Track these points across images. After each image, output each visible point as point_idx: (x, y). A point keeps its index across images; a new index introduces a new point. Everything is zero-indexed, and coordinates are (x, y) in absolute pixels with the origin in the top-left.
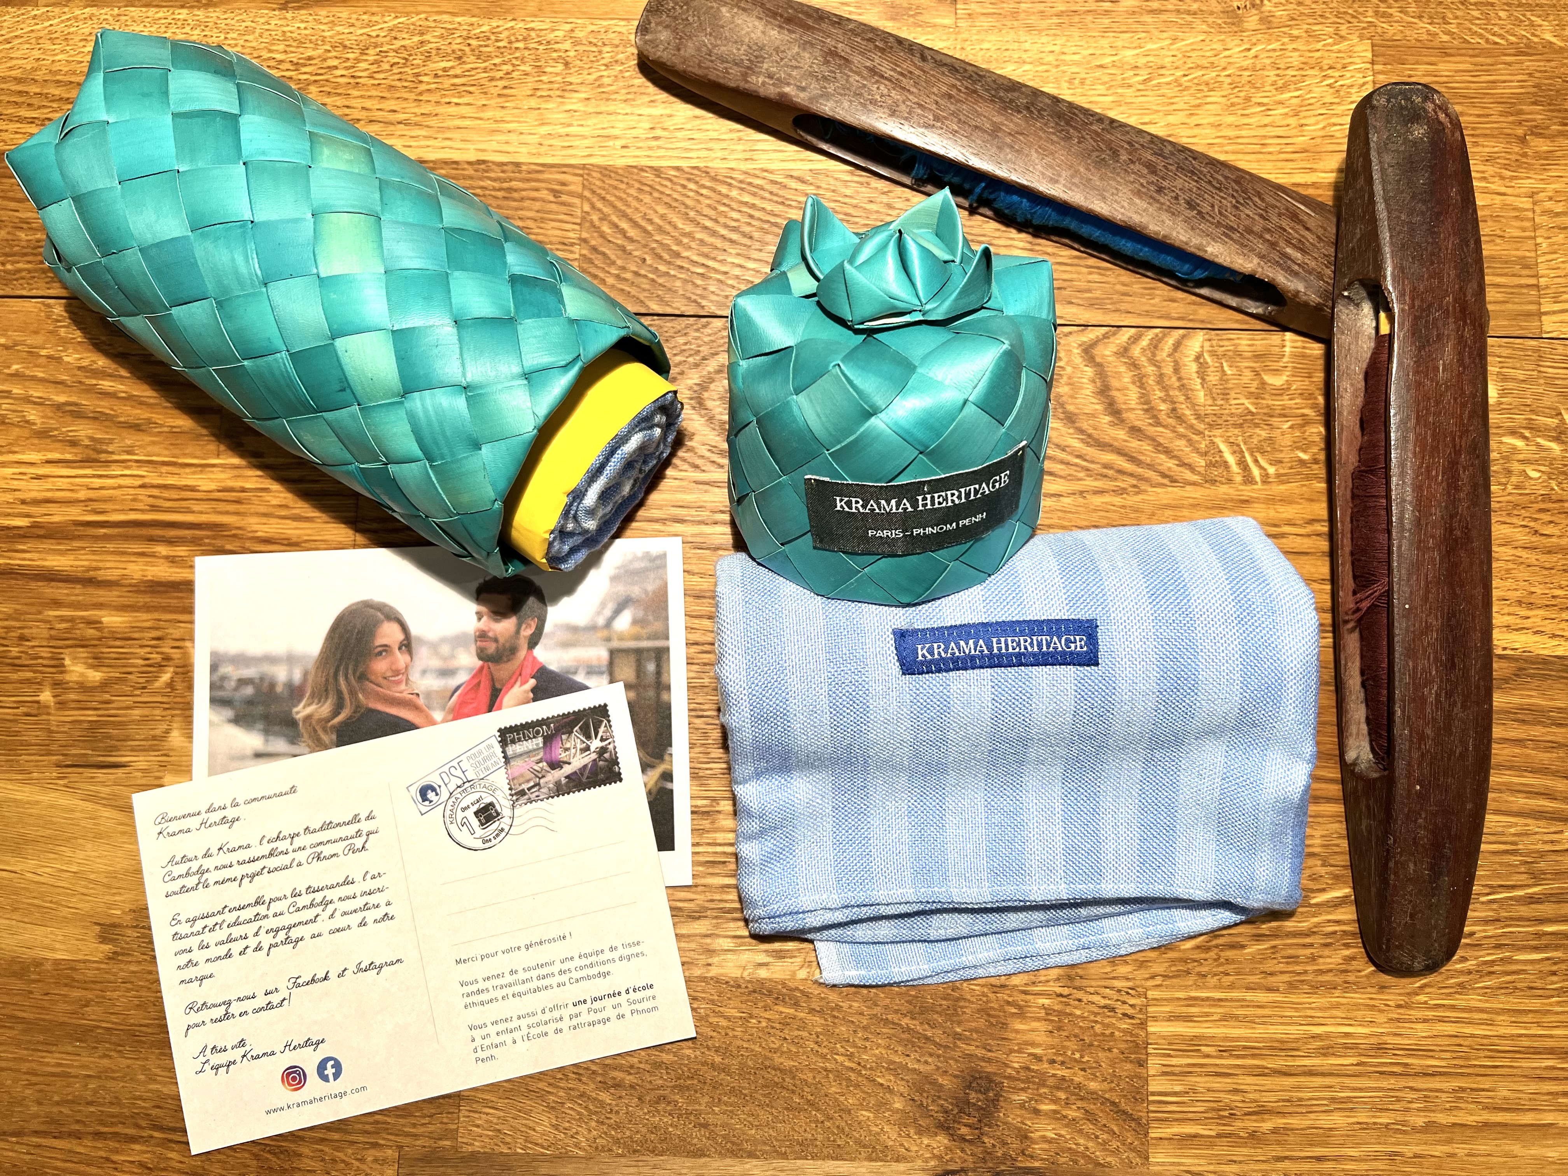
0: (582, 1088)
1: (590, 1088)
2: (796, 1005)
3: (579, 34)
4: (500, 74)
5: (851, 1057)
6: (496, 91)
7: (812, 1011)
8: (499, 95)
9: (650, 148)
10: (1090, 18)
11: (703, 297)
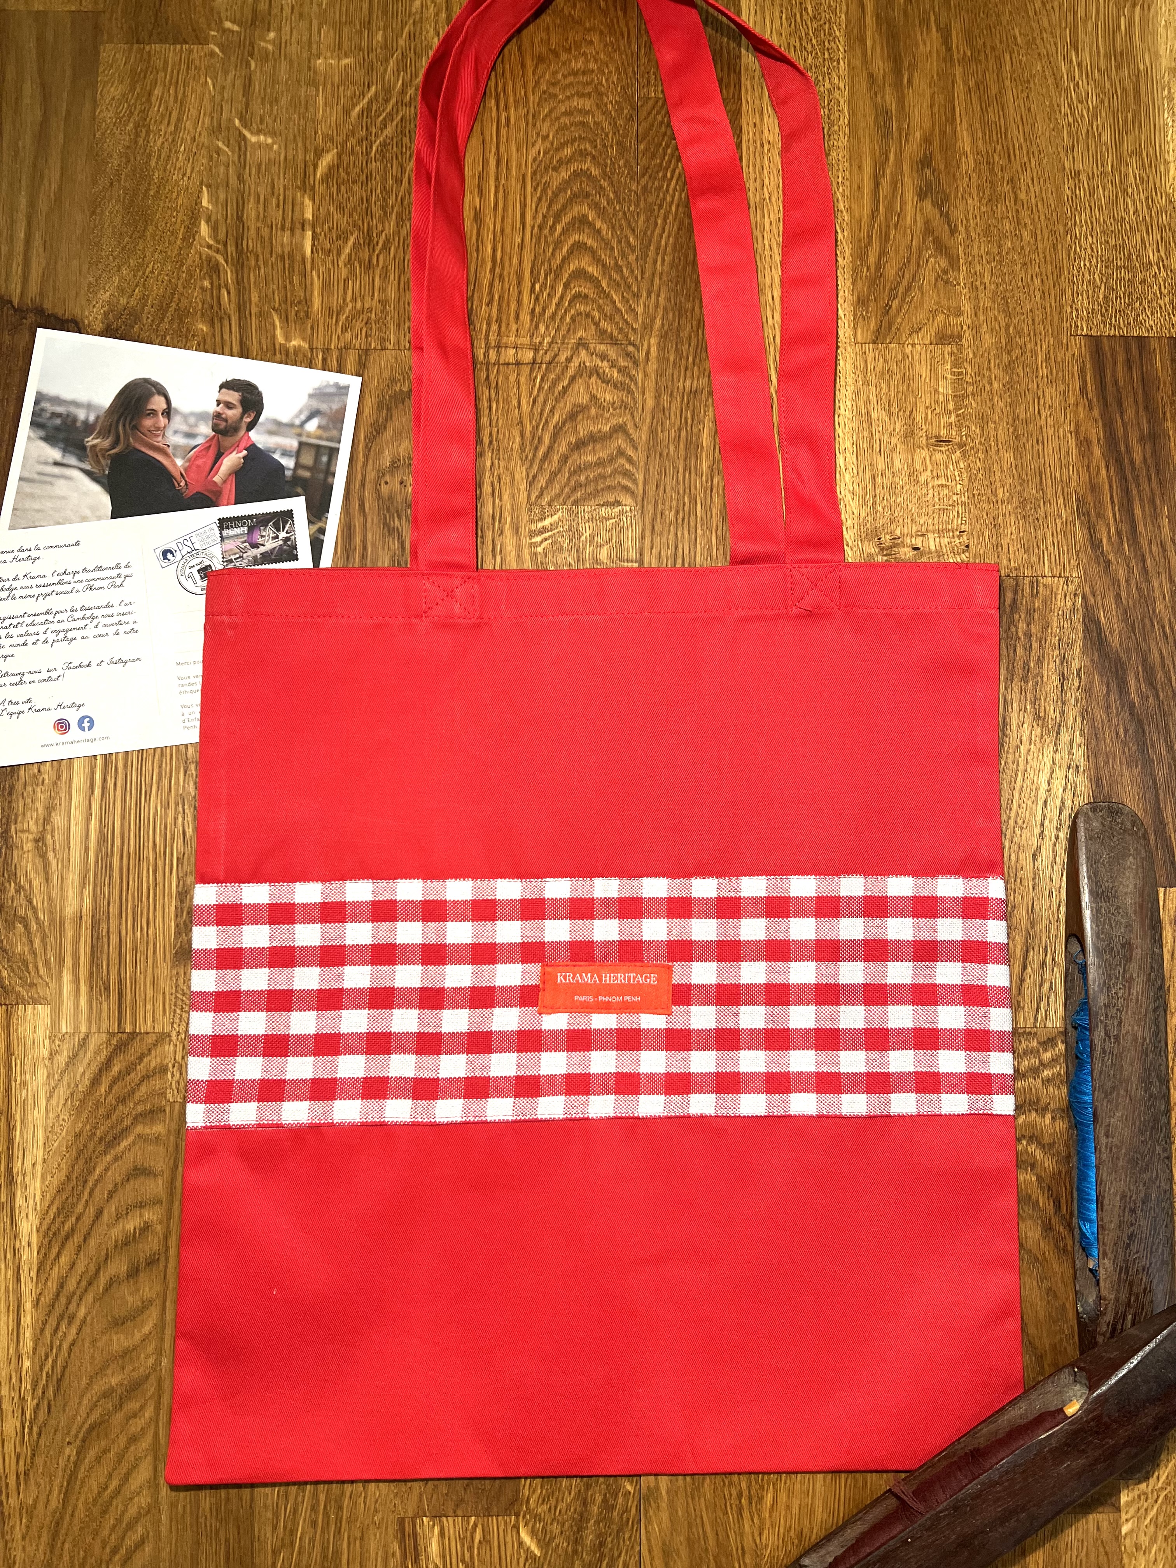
0: (136, 113)
1: (136, 117)
2: (184, 239)
3: (837, 94)
4: (805, 44)
5: (152, 272)
6: (792, 41)
7: (181, 249)
8: (789, 44)
9: (755, 141)
10: (866, 434)
11: (650, 177)
